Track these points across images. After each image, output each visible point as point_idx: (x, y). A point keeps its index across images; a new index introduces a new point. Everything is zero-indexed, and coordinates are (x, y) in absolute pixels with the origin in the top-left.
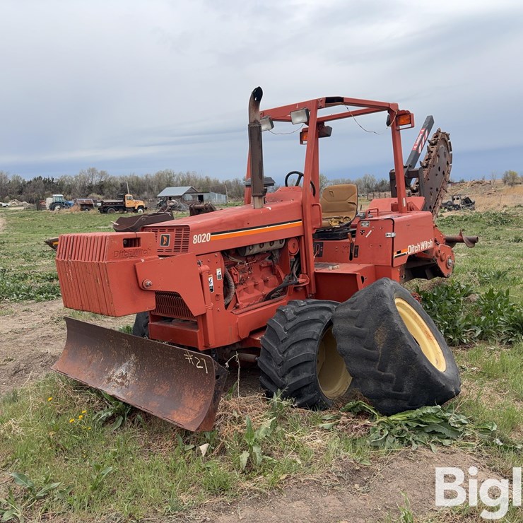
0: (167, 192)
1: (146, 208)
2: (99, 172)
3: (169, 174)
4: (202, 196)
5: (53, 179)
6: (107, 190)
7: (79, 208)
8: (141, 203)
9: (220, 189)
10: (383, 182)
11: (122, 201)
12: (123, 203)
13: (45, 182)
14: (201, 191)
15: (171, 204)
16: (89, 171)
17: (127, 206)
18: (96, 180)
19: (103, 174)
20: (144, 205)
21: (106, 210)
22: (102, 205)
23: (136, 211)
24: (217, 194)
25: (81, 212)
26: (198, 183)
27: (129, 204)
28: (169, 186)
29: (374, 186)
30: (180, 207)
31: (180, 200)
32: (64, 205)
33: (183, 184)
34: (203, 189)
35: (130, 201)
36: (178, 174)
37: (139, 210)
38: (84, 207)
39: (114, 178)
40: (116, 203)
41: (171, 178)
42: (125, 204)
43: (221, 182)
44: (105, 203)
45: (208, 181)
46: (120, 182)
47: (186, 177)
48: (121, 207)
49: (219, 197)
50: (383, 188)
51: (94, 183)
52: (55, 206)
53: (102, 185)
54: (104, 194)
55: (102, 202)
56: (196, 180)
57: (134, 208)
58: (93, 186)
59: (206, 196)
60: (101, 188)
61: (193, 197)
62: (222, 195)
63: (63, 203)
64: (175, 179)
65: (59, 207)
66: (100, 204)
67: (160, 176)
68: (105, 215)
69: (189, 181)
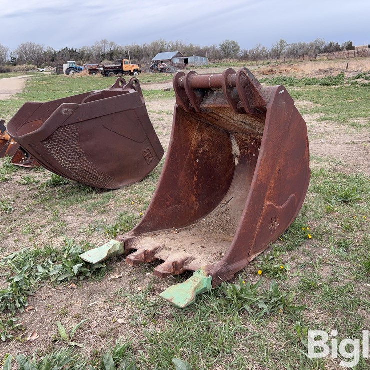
0: (159, 57)
1: (141, 72)
2: (110, 43)
3: (162, 43)
4: (187, 59)
5: (76, 50)
6: (115, 57)
7: (88, 72)
8: (137, 67)
9: (201, 53)
10: (331, 44)
11: (120, 65)
12: (121, 67)
13: (70, 52)
14: (186, 55)
15: (162, 67)
16: (102, 43)
17: (125, 70)
18: (107, 50)
19: (112, 44)
20: (139, 68)
21: (107, 74)
22: (104, 69)
23: (132, 74)
24: (199, 58)
25: (89, 75)
26: (184, 50)
27: (126, 68)
28: (161, 52)
29: (323, 48)
30: (169, 69)
31: (169, 63)
32: (77, 70)
33: (173, 50)
34: (188, 54)
35: (127, 65)
36: (169, 43)
37: (135, 74)
38: (92, 72)
39: (121, 48)
40: (115, 68)
41: (163, 46)
42: (123, 69)
43: (201, 48)
44: (107, 68)
45: (192, 47)
46: (125, 50)
47: (175, 44)
48: (119, 71)
49: (201, 60)
50: (331, 49)
51: (106, 52)
52: (70, 71)
53: (112, 54)
54: (113, 61)
55: (104, 67)
56: (182, 47)
57: (130, 71)
58: (105, 54)
59: (190, 59)
60: (111, 56)
61: (180, 60)
62: (204, 59)
63: (76, 68)
64: (166, 47)
65: (73, 72)
66: (102, 69)
67: (155, 45)
68: (107, 78)
69: (177, 48)
